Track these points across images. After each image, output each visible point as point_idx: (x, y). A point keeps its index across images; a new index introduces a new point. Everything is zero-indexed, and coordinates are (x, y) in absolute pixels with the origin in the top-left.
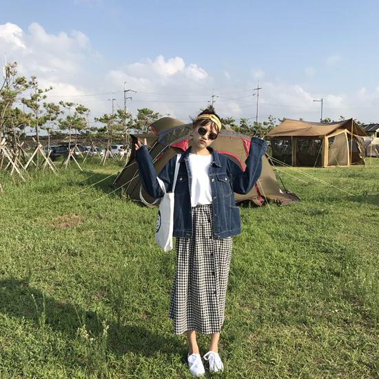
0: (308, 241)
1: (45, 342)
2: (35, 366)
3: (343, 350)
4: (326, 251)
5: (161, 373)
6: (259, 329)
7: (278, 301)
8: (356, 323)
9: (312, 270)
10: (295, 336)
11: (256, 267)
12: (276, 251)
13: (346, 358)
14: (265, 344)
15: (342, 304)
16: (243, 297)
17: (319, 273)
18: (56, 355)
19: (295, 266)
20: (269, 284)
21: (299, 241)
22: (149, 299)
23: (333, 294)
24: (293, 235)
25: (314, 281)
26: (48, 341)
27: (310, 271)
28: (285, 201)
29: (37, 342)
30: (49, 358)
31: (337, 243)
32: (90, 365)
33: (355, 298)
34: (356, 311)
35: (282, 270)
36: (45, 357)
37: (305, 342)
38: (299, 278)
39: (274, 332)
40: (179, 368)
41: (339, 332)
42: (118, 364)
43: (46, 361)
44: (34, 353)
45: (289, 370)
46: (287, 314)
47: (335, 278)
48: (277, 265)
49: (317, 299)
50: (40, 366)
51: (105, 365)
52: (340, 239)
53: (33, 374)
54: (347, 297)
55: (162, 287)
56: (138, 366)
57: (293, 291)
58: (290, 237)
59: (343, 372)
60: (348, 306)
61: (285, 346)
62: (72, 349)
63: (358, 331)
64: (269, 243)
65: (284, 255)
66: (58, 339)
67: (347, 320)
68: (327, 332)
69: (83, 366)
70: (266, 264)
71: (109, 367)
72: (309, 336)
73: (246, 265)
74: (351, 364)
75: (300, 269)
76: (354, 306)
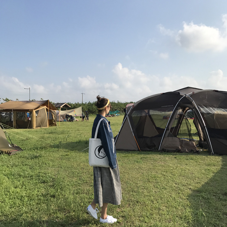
4: (44, 182)
9: (38, 197)
15: (59, 215)
21: (26, 177)
23: (53, 210)
24: (22, 174)
31: (50, 175)
34: (67, 217)
38: (30, 204)
47: (52, 199)
48: (15, 198)
52: (51, 172)
60: (62, 215)
64: (6, 182)
65: (18, 190)
75: (30, 198)
76: (65, 215)
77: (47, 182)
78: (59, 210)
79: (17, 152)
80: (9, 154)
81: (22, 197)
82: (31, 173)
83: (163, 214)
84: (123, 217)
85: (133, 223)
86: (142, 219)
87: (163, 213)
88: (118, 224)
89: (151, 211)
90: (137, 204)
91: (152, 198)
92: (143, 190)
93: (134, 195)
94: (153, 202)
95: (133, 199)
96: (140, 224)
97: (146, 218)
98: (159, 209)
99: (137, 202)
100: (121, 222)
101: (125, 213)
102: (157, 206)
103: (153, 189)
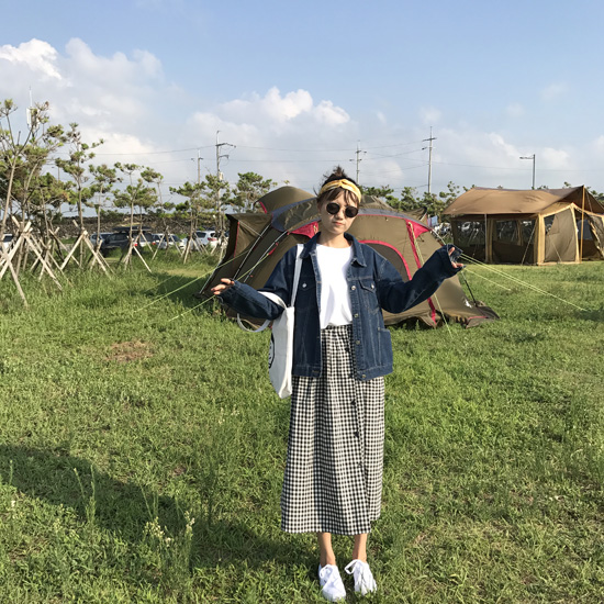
0: (512, 383)
1: (95, 545)
2: (80, 582)
3: (567, 562)
4: (541, 400)
5: (277, 596)
6: (432, 527)
7: (463, 481)
8: (589, 518)
9: (518, 431)
10: (489, 537)
11: (427, 427)
12: (460, 400)
13: (572, 574)
14: (442, 551)
15: (566, 487)
16: (406, 474)
17: (529, 436)
18: (112, 566)
19: (491, 424)
20: (449, 454)
21: (497, 383)
22: (257, 477)
23: (552, 470)
24: (487, 374)
25: (520, 449)
26: (101, 543)
27: (514, 433)
28: (475, 319)
29: (83, 545)
30: (102, 570)
31: (558, 387)
32: (165, 581)
33: (586, 478)
34: (587, 499)
35: (469, 431)
36: (96, 568)
37: (506, 547)
38: (497, 444)
39: (456, 531)
40: (304, 587)
41: (560, 533)
42: (208, 581)
43: (97, 575)
44: (79, 561)
45: (480, 594)
46: (477, 503)
47: (555, 444)
48: (462, 422)
49: (526, 478)
50: (88, 582)
51: (189, 583)
52: (562, 379)
53: (78, 595)
54: (573, 475)
55: (277, 457)
56: (241, 584)
57: (487, 466)
58: (482, 378)
59: (566, 596)
60: (575, 490)
61: (473, 553)
62: (138, 555)
63: (592, 531)
64: (448, 385)
65: (473, 405)
66: (116, 540)
67: (574, 512)
68: (542, 531)
69: (155, 582)
70: (444, 422)
71: (195, 586)
72: (512, 539)
73: (411, 423)
74: (579, 585)
75: (499, 430)
76: (584, 491)
77: (549, 401)
78: (568, 476)
79: (485, 322)
80: (464, 323)
81: (479, 422)
82: (510, 377)
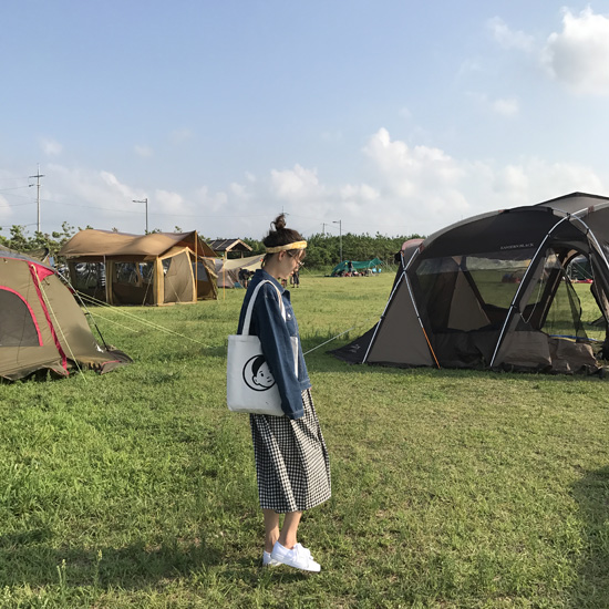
0: (156, 426)
4: (188, 440)
7: (126, 538)
9: (172, 474)
11: (79, 487)
12: (109, 451)
15: (226, 520)
19: (145, 471)
20: (107, 512)
21: (142, 428)
24: (132, 420)
25: (178, 492)
27: (169, 477)
28: (109, 363)
33: (241, 507)
34: (248, 527)
35: (123, 484)
38: (154, 491)
47: (209, 481)
48: (115, 475)
49: (189, 521)
54: (230, 507)
57: (148, 516)
58: (127, 425)
64: (94, 438)
65: (123, 455)
67: (237, 544)
72: (187, 586)
75: (154, 478)
76: (242, 520)
77: (196, 440)
78: (227, 509)
79: (119, 366)
80: (98, 369)
81: (133, 472)
82: (155, 420)
83: (502, 528)
84: (392, 532)
85: (420, 547)
86: (444, 539)
87: (502, 526)
88: (380, 549)
89: (469, 521)
90: (432, 502)
91: (473, 487)
92: (446, 467)
93: (421, 478)
94: (473, 497)
95: (420, 487)
96: (439, 552)
97: (457, 537)
98: (492, 516)
99: (432, 496)
100: (388, 544)
101: (399, 522)
102: (486, 508)
103: (473, 464)
